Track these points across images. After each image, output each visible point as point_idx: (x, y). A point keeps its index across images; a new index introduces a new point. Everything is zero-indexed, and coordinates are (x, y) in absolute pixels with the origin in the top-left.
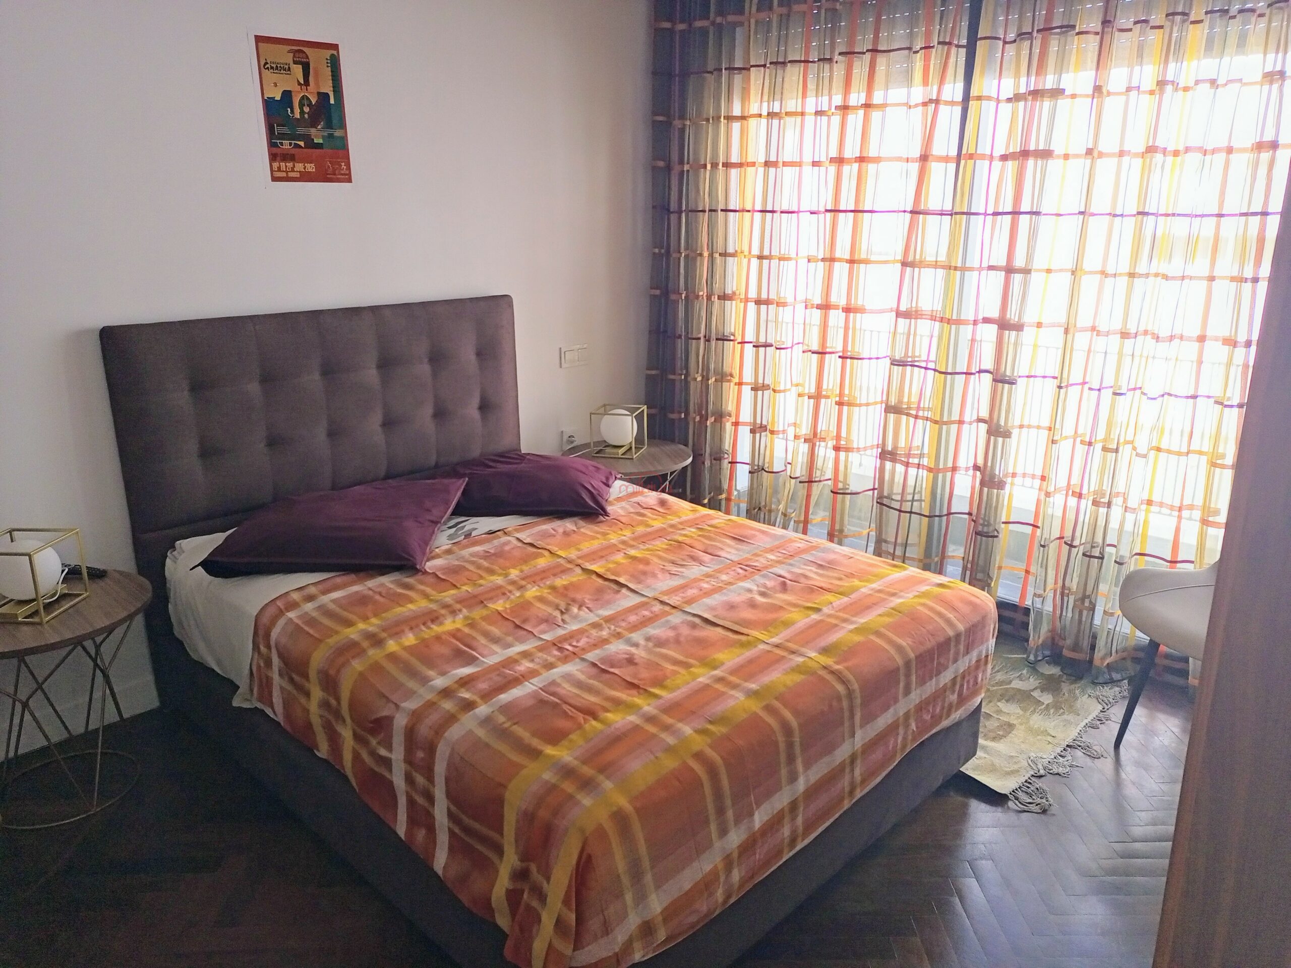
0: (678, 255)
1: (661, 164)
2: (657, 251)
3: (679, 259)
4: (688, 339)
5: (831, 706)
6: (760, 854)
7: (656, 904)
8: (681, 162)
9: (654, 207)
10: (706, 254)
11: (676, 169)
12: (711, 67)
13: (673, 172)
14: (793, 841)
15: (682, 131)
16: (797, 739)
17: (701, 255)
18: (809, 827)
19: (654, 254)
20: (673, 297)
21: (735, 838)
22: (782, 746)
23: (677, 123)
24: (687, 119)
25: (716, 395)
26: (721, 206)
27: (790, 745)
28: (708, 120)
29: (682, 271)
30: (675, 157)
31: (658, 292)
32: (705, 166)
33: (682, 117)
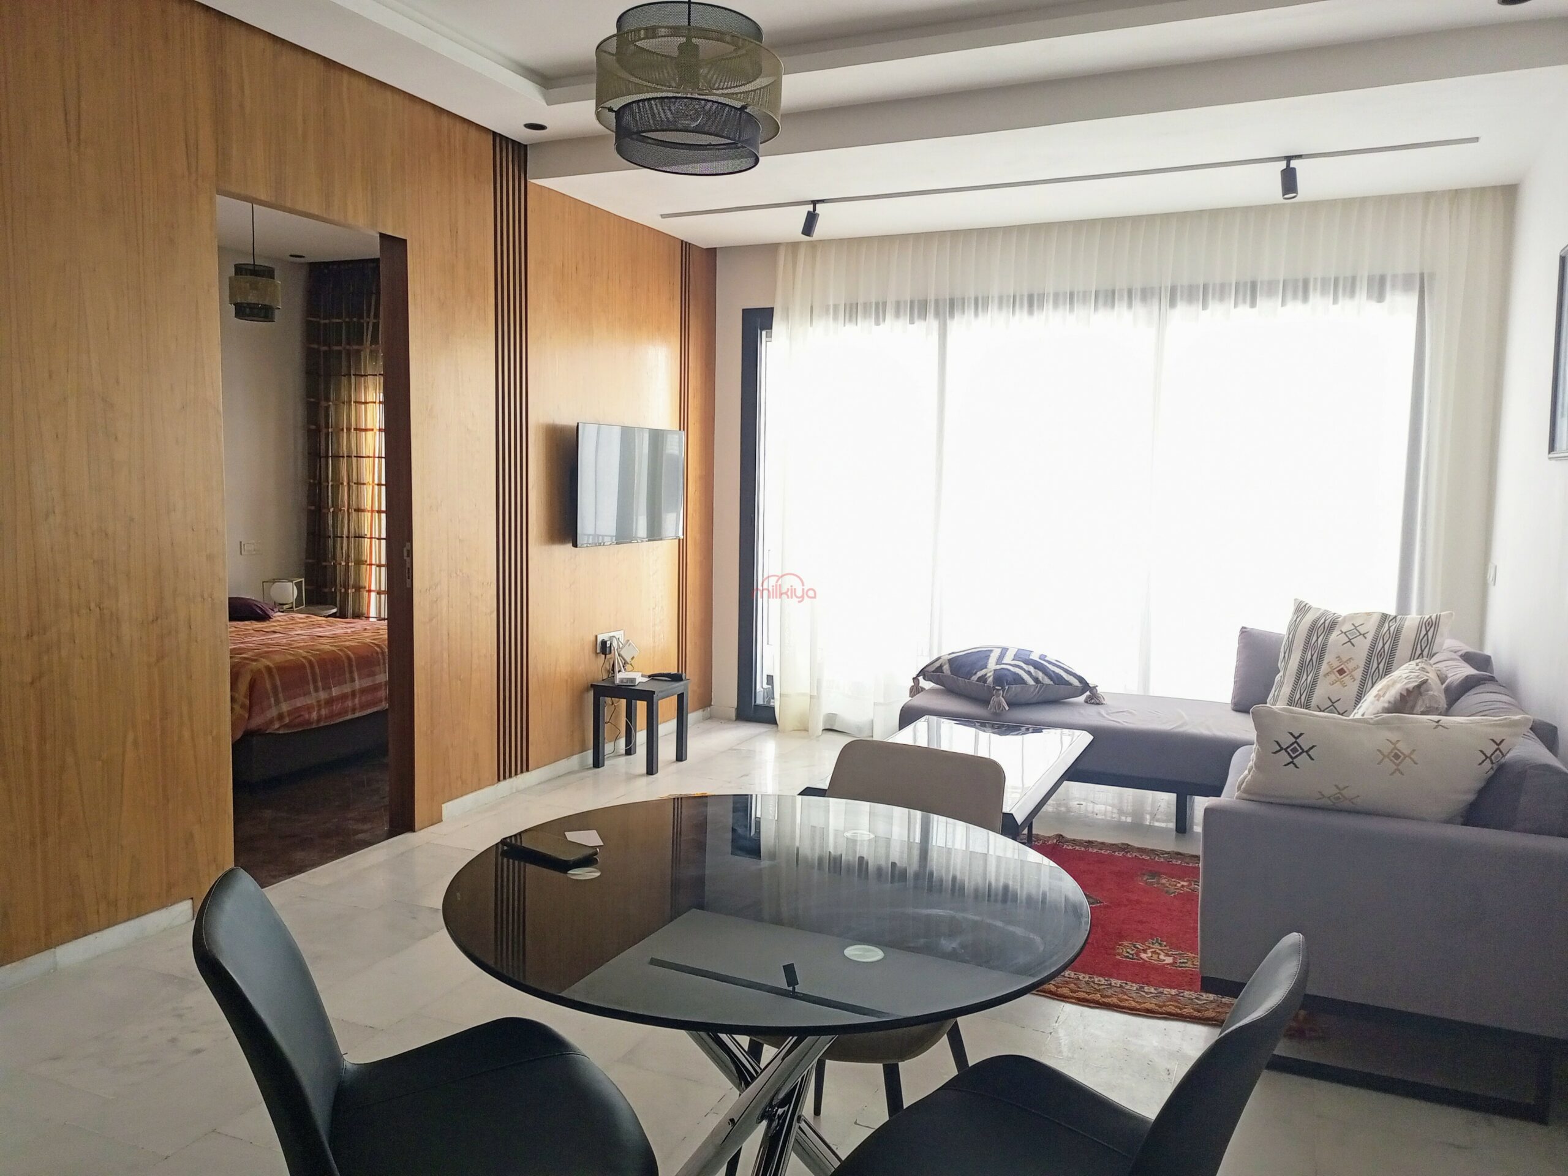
0: (326, 484)
1: (313, 427)
2: (312, 481)
3: (328, 486)
4: (335, 537)
5: (372, 655)
6: (337, 707)
7: (285, 707)
8: (327, 427)
9: (309, 453)
10: (345, 484)
11: (324, 431)
12: (344, 370)
13: (321, 433)
14: (354, 710)
15: (327, 408)
16: (354, 663)
17: (342, 484)
18: (363, 707)
19: (310, 483)
20: (324, 511)
21: (323, 695)
22: (346, 664)
23: (323, 404)
24: (330, 401)
25: (356, 574)
26: (354, 454)
27: (350, 665)
28: (344, 403)
29: (330, 494)
30: (323, 423)
31: (313, 508)
32: (343, 430)
33: (328, 399)
